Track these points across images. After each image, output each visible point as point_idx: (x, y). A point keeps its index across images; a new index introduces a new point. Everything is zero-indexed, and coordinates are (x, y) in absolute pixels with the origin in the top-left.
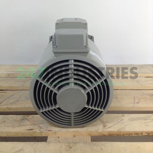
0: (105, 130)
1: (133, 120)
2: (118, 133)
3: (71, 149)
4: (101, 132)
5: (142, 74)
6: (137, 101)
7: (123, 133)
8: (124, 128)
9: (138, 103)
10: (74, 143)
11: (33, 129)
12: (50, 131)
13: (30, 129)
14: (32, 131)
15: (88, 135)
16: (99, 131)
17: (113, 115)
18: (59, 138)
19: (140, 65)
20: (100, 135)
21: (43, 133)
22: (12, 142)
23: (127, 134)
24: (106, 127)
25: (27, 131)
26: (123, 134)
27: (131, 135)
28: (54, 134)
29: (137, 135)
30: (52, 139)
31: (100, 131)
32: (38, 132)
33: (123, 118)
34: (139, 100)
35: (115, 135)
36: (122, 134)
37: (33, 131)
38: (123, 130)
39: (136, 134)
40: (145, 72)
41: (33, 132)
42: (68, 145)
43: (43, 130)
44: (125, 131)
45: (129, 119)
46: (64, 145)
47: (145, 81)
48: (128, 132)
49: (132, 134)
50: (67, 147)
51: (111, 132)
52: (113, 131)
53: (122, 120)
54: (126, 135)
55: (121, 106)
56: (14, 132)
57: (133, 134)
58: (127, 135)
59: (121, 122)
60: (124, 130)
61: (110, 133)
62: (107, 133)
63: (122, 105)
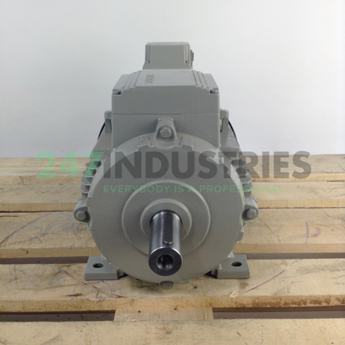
0: (244, 295)
1: (307, 271)
2: (274, 301)
3: (170, 336)
4: (237, 298)
5: (322, 174)
6: (312, 231)
7: (287, 301)
8: (288, 289)
9: (316, 236)
10: (177, 322)
11: (81, 295)
12: (119, 297)
13: (74, 294)
14: (79, 297)
15: (206, 307)
16: (232, 296)
17: (261, 261)
18: (140, 314)
19: (316, 156)
20: (234, 306)
21: (104, 304)
22: (35, 323)
23: (295, 303)
24: (248, 288)
25: (69, 298)
26: (285, 303)
27: (303, 306)
28: (129, 305)
29: (317, 305)
30: (125, 315)
31: (233, 297)
32: (94, 299)
33: (283, 267)
34: (319, 229)
35: (269, 306)
36: (283, 302)
37: (82, 297)
38: (284, 294)
39: (315, 302)
40: (329, 171)
41: (82, 301)
42: (162, 326)
43: (104, 295)
44: (290, 294)
45: (298, 271)
46: (153, 327)
47: (329, 188)
48: (297, 297)
49: (305, 303)
50: (161, 332)
51: (259, 298)
52: (262, 297)
53: (281, 273)
54: (292, 306)
56: (38, 302)
57: (308, 302)
58: (294, 306)
59: (280, 276)
60: (287, 294)
61: (257, 301)
62: (250, 301)
63: (279, 241)
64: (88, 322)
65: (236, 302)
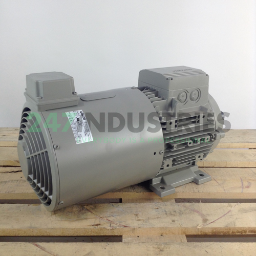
0: (207, 226)
1: (245, 211)
2: (226, 231)
3: (163, 253)
4: (202, 228)
5: (247, 144)
6: (246, 184)
7: (234, 231)
8: (235, 223)
9: (248, 187)
10: (166, 244)
11: (99, 225)
12: (125, 226)
13: (95, 224)
14: (99, 226)
15: (182, 234)
16: (198, 227)
17: (214, 204)
18: (139, 238)
19: (242, 130)
20: (200, 234)
21: (115, 231)
22: (74, 243)
23: (239, 232)
24: (208, 222)
25: (92, 227)
26: (233, 232)
27: (244, 234)
28: (131, 232)
29: (253, 234)
30: (129, 239)
31: (200, 228)
32: (109, 228)
33: (229, 208)
34: (250, 183)
35: (222, 234)
36: (231, 232)
37: (101, 226)
38: (232, 226)
39: (252, 231)
40: (252, 141)
41: (101, 229)
42: (156, 246)
43: (115, 225)
44: (236, 226)
45: (239, 211)
46: (151, 247)
47: (253, 154)
48: (241, 228)
49: (245, 232)
50: (157, 250)
51: (216, 229)
52: (218, 228)
53: (229, 212)
54: (237, 234)
55: (224, 192)
56: (72, 229)
57: (248, 231)
58: (238, 234)
59: (228, 214)
60: (233, 226)
61: (215, 230)
62: (210, 231)
63: (225, 190)
64: (109, 243)
65: (201, 231)
